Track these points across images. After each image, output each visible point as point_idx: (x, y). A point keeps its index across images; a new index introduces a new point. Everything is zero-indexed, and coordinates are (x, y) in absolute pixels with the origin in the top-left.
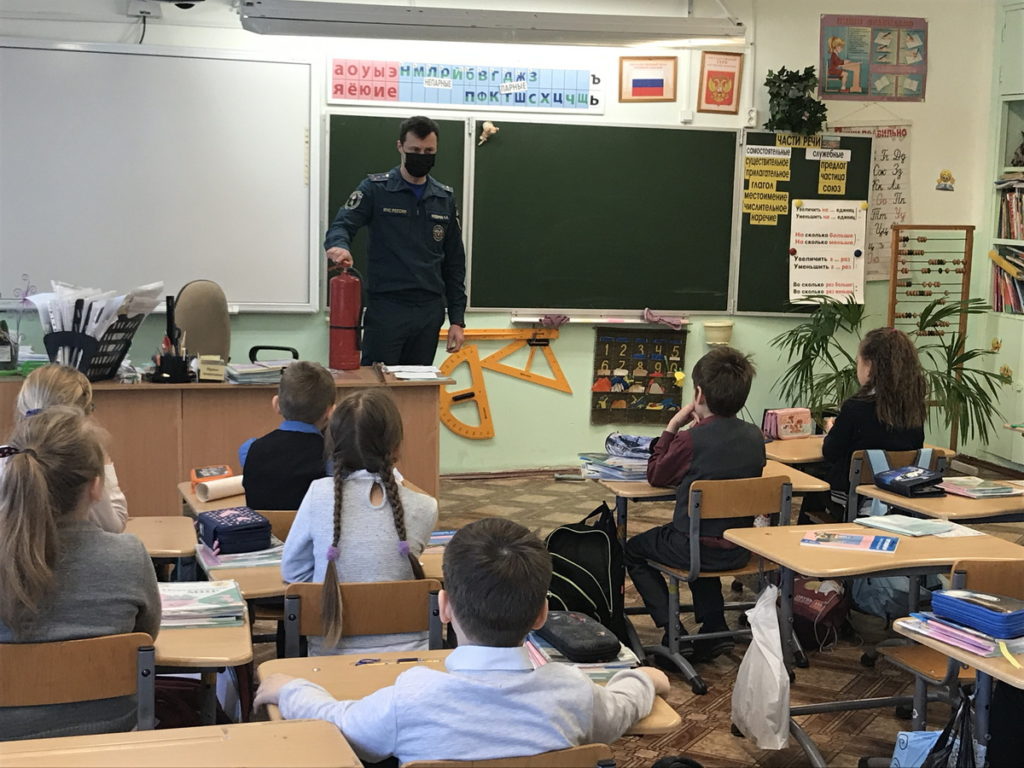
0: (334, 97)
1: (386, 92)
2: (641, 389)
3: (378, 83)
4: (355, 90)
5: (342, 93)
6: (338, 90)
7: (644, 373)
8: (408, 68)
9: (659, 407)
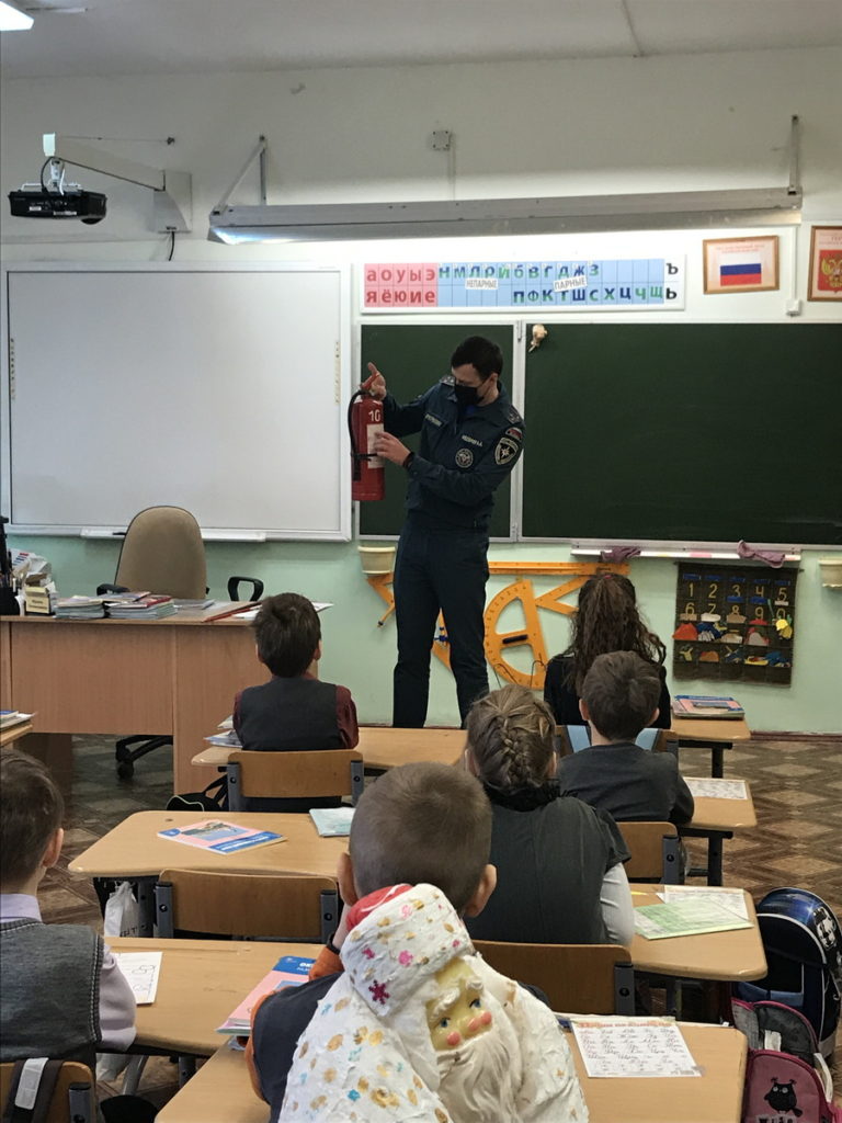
0: (366, 306)
1: (423, 297)
2: (738, 639)
3: (415, 287)
4: (390, 296)
5: (375, 301)
6: (371, 297)
7: (742, 620)
8: (448, 269)
9: (762, 662)
